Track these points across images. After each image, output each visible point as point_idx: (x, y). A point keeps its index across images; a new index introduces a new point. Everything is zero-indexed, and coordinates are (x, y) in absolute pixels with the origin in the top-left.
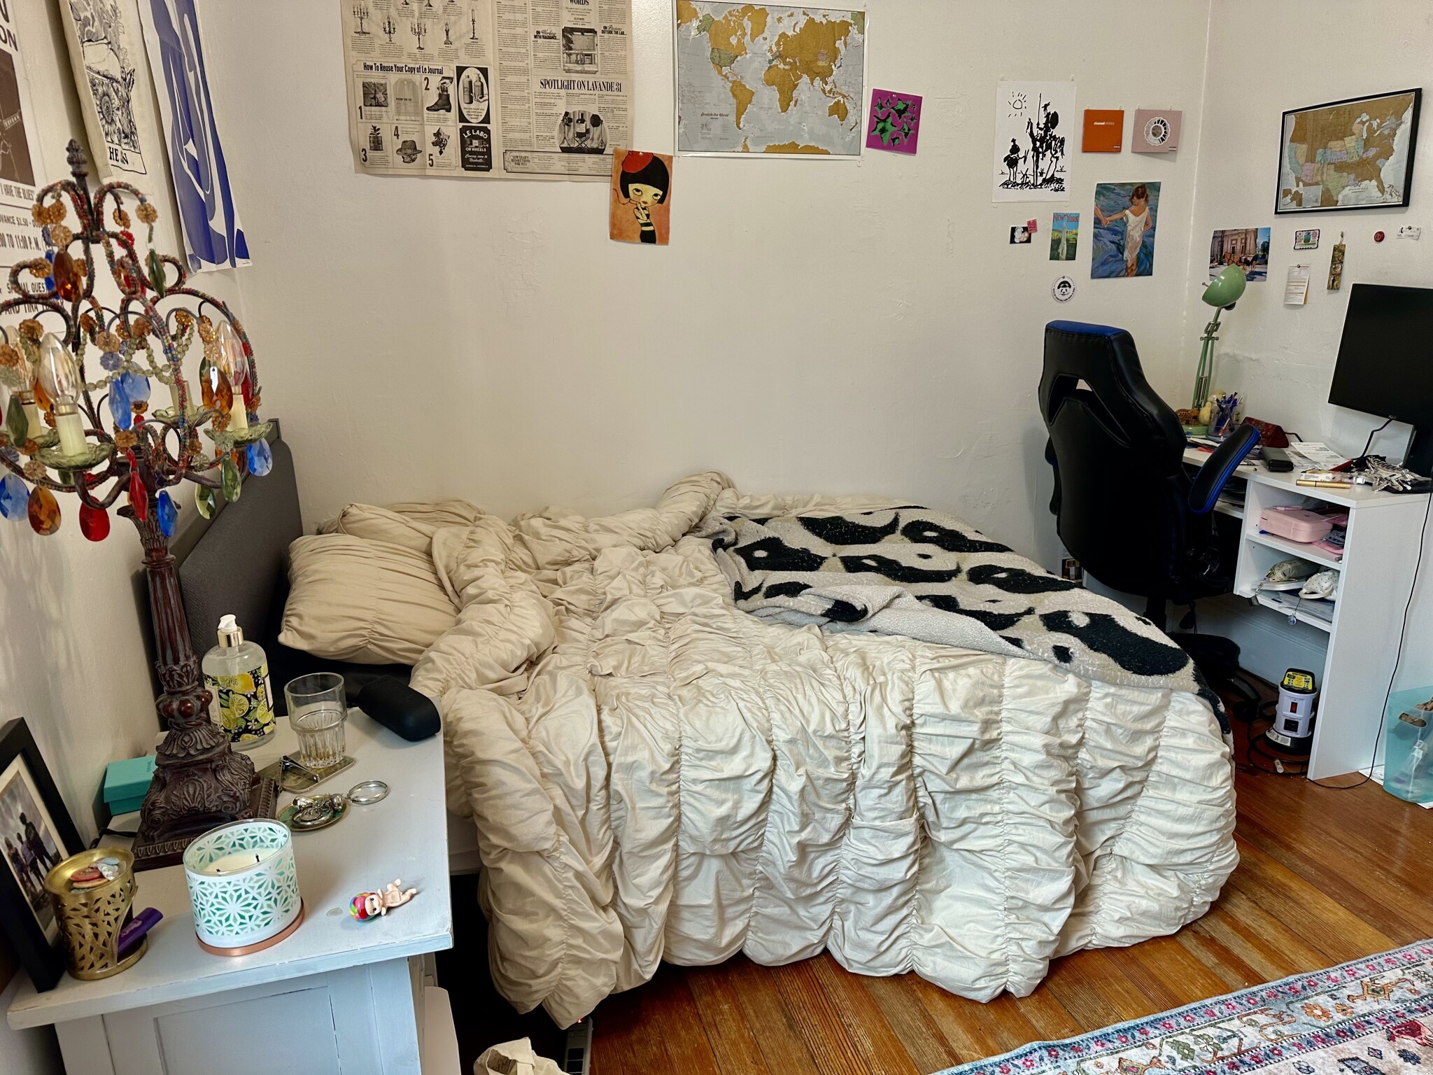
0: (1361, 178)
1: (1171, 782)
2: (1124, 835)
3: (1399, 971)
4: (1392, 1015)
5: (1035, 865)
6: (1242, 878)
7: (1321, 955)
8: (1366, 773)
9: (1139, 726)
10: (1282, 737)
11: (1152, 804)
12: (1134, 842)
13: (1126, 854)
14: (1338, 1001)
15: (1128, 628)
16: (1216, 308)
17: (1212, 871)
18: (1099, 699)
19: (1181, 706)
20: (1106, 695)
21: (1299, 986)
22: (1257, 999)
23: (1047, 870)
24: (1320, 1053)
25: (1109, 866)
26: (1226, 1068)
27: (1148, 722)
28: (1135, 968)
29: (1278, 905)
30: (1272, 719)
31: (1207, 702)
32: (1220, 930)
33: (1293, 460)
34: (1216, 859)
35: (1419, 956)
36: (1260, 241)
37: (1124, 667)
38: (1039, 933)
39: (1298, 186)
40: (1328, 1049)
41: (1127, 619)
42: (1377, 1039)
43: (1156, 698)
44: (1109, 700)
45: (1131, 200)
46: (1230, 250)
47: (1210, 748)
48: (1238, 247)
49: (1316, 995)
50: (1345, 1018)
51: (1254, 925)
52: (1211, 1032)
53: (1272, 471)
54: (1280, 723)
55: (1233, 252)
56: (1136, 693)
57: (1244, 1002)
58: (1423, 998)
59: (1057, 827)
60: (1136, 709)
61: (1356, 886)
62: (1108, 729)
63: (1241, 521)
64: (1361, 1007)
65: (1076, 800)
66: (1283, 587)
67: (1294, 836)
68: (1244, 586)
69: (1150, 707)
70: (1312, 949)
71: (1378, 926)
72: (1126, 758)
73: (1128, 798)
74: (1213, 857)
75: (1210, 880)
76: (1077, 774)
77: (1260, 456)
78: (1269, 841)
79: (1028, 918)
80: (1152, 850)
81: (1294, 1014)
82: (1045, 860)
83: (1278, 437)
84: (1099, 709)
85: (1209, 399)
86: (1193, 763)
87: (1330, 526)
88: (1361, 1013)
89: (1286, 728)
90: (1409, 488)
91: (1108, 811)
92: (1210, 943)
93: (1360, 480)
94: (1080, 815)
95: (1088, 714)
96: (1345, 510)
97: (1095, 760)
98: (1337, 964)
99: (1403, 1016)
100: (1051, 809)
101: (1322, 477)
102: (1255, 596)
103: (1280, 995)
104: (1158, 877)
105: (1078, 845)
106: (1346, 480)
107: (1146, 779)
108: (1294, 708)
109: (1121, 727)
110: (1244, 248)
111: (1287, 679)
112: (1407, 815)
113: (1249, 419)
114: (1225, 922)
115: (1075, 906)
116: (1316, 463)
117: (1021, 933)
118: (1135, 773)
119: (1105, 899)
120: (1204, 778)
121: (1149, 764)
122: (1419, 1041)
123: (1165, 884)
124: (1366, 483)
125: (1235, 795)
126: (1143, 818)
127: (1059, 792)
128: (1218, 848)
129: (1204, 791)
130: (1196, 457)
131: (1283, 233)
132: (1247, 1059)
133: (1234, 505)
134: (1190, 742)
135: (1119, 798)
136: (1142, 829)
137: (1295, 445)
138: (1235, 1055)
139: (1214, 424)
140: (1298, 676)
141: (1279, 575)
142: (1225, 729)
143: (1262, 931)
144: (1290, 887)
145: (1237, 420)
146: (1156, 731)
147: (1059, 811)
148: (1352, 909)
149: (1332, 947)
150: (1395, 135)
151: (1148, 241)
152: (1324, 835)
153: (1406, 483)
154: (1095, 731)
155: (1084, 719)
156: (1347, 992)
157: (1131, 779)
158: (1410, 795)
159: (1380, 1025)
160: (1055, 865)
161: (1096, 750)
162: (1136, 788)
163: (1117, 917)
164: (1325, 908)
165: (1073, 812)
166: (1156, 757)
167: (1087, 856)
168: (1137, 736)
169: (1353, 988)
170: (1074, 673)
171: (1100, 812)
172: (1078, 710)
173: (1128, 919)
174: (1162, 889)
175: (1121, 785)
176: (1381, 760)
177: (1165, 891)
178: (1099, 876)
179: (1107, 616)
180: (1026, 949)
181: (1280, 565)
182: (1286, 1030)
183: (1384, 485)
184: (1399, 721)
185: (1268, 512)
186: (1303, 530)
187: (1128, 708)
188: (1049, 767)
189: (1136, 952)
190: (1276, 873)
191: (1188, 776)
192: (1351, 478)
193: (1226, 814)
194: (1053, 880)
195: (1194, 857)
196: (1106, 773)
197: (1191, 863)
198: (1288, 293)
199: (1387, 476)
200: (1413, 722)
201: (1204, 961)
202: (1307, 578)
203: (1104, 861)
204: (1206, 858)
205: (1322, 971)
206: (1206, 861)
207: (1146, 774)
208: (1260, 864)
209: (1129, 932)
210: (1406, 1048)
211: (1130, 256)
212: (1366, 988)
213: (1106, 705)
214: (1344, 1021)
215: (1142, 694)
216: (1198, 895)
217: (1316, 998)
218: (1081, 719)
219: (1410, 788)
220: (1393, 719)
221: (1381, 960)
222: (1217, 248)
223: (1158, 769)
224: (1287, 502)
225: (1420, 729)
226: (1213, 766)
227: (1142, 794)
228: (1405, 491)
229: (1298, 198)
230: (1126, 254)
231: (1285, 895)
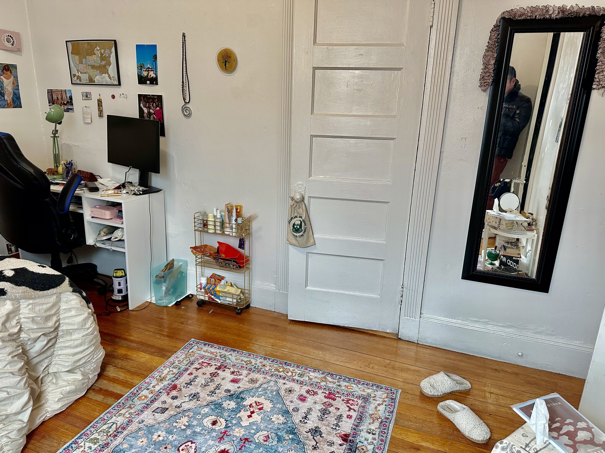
0: (102, 73)
1: (69, 332)
2: (53, 363)
3: (168, 369)
4: (168, 386)
5: (8, 396)
6: (110, 359)
7: (142, 375)
8: (149, 301)
9: (48, 313)
10: (117, 297)
11: (63, 345)
12: (58, 364)
13: (55, 370)
14: (149, 390)
15: (35, 271)
16: (54, 124)
17: (94, 362)
18: (25, 307)
19: (66, 299)
20: (29, 305)
21: (135, 391)
22: (121, 404)
23: (15, 395)
24: (146, 413)
25: (48, 379)
26: (112, 438)
27: (52, 311)
28: (69, 417)
29: (124, 363)
30: (112, 291)
31: (78, 294)
32: (104, 384)
33: (98, 186)
34: (95, 357)
35: (174, 360)
36: (68, 95)
37: (35, 290)
38: (17, 426)
39: (78, 73)
40: (148, 410)
41: (33, 267)
42: (164, 397)
43: (53, 299)
44: (30, 306)
45: (2, 71)
46: (56, 98)
47: (83, 312)
48: (60, 97)
49: (142, 391)
50: (153, 395)
51: (116, 376)
52: (105, 427)
53: (91, 192)
54: (116, 291)
55: (58, 99)
56: (43, 300)
57: (116, 408)
58: (176, 374)
59: (16, 373)
60: (45, 307)
61: (151, 344)
62: (33, 320)
63: (83, 214)
64: (157, 388)
65: (24, 357)
66: (105, 238)
67: (127, 334)
68: (90, 240)
69: (52, 304)
70: (138, 375)
71: (160, 356)
72: (45, 330)
73: (50, 346)
74: (94, 356)
75: (95, 366)
76: (22, 345)
77: (86, 186)
78: (118, 340)
79: (10, 422)
80: (67, 364)
81: (135, 403)
82: (12, 391)
83: (92, 178)
84: (26, 312)
85: (61, 163)
86: (77, 321)
87: (117, 211)
88: (158, 390)
89: (118, 293)
90: (141, 193)
91: (42, 355)
92: (100, 391)
93: (124, 192)
94: (28, 363)
95: (21, 316)
96: (120, 204)
97: (29, 335)
98: (148, 376)
99: (171, 384)
100: (11, 367)
101: (110, 192)
102: (95, 244)
103: (129, 398)
104: (72, 374)
105: (30, 377)
106: (119, 192)
107: (57, 335)
108: (119, 284)
109: (39, 317)
110: (62, 97)
111: (115, 273)
112: (165, 311)
113: (79, 171)
114: (104, 379)
115: (34, 405)
116: (107, 187)
117: (7, 431)
118: (51, 334)
119: (50, 394)
120: (82, 326)
121: (57, 329)
122: (177, 390)
123: (76, 376)
124: (127, 193)
125: (98, 328)
126: (60, 352)
127: (12, 357)
128: (95, 352)
129: (84, 331)
130: (56, 189)
131: (77, 92)
132: (120, 430)
133: (79, 208)
134: (73, 313)
135: (46, 348)
136: (60, 357)
137: (100, 180)
138: (115, 431)
139: (65, 174)
140: (118, 271)
141: (102, 233)
142: (88, 302)
143: (119, 376)
144: (128, 355)
145: (75, 172)
146: (57, 313)
147: (15, 366)
148: (151, 354)
149: (145, 371)
150: (110, 57)
151: (16, 92)
152: (138, 329)
153: (140, 191)
154: (27, 322)
155: (20, 319)
156: (152, 385)
157: (49, 338)
158: (164, 304)
159: (164, 391)
160: (19, 391)
161: (29, 331)
162: (54, 341)
163: (56, 400)
164: (141, 357)
165: (23, 363)
166: (59, 324)
167: (36, 380)
168: (47, 318)
169: (154, 382)
170: (10, 300)
171: (38, 357)
172: (15, 316)
173: (62, 398)
174: (75, 379)
175: (45, 342)
176: (153, 295)
177: (77, 379)
178: (44, 386)
179: (23, 268)
180: (11, 437)
181: (102, 229)
182: (132, 411)
183: (133, 193)
184: (155, 278)
185: (93, 209)
186: (107, 214)
187: (41, 307)
188: (5, 347)
189: (68, 410)
190: (122, 351)
191: (76, 327)
192: (121, 191)
193: (95, 337)
194: (19, 398)
195: (86, 360)
196: (36, 340)
197: (85, 363)
198: (84, 118)
199: (133, 189)
200: (160, 278)
201: (99, 400)
202: (113, 233)
203: (46, 378)
204: (91, 357)
205: (143, 382)
206: (91, 359)
207: (57, 333)
208: (115, 350)
209: (63, 403)
210: (173, 395)
211: (8, 98)
212: (158, 380)
213: (30, 309)
214: (152, 397)
215: (46, 299)
216: (91, 374)
217: (142, 393)
218: (18, 320)
219: (164, 301)
220: (154, 279)
221: (162, 368)
222: (50, 97)
223: (62, 329)
224: (100, 203)
225: (163, 279)
226: (85, 320)
227: (57, 342)
228: (140, 194)
229: (79, 78)
230: (6, 97)
231: (127, 359)
